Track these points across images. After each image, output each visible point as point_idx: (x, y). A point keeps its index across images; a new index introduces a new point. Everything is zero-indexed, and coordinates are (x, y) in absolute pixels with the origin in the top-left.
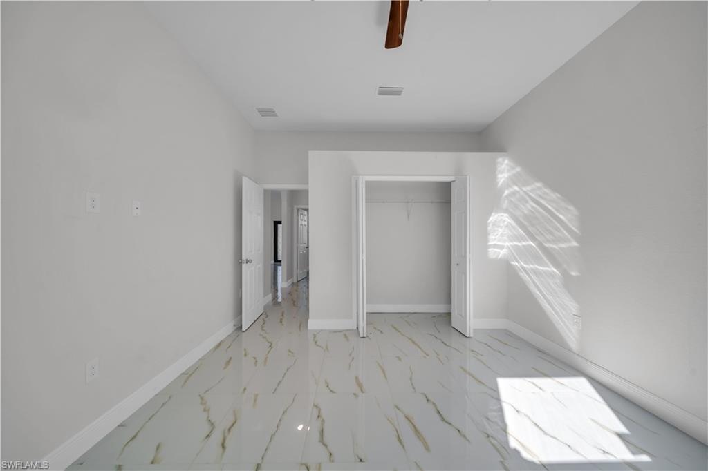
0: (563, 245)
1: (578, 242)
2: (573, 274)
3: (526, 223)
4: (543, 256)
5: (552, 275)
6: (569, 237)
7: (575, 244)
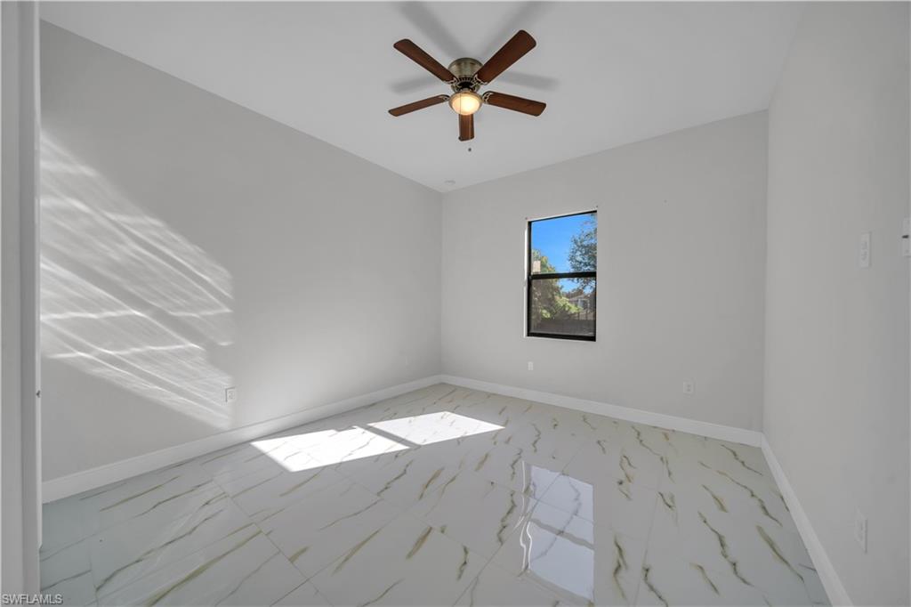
0: (209, 313)
1: (231, 308)
2: (224, 344)
3: (116, 278)
4: (167, 330)
5: (188, 354)
6: (217, 301)
7: (227, 310)
